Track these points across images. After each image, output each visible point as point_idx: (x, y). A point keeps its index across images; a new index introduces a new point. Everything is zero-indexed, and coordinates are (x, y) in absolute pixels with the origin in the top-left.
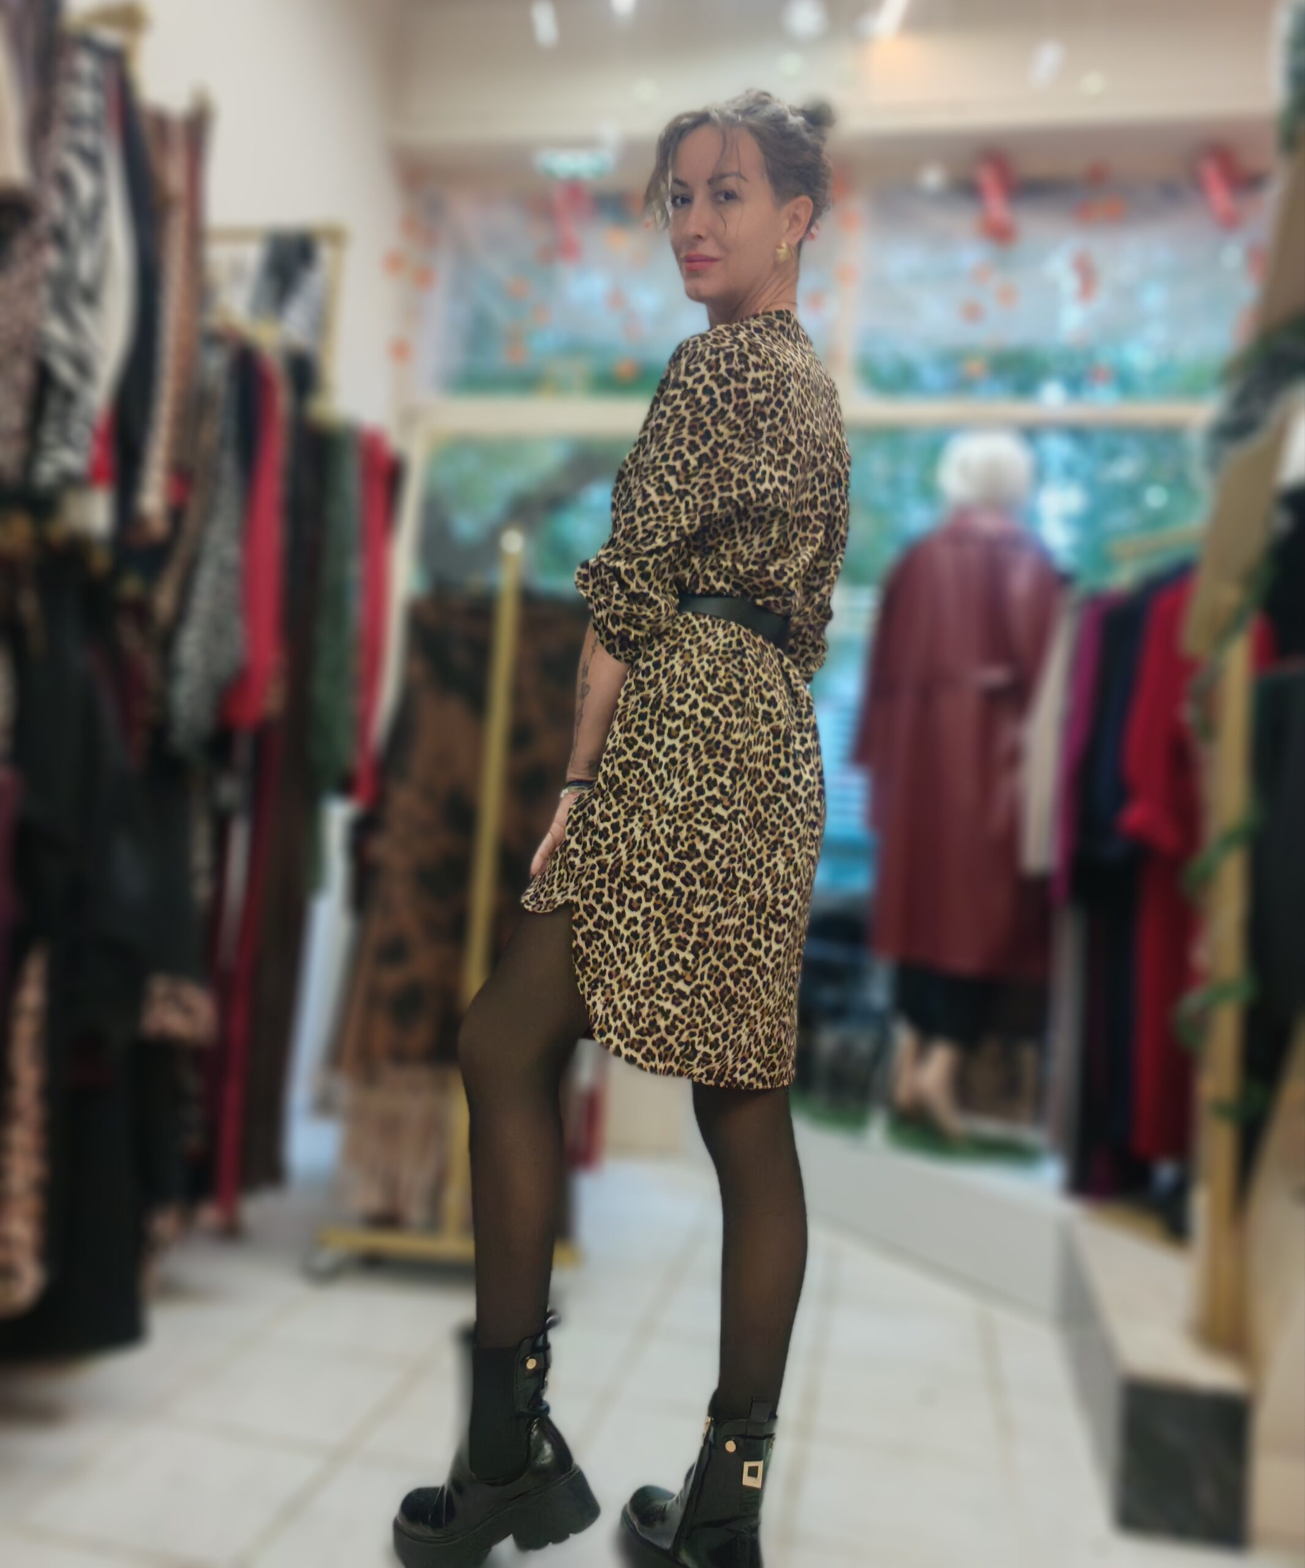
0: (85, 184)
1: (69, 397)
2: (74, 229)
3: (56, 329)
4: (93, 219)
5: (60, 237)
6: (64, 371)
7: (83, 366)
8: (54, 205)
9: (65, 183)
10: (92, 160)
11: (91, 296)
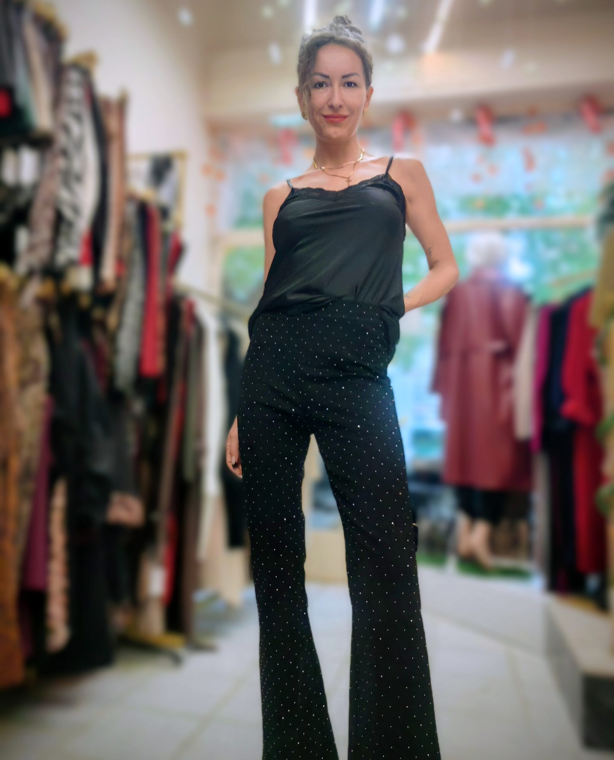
0: (75, 129)
1: (70, 225)
2: (71, 149)
3: (64, 194)
4: (79, 145)
5: (65, 153)
6: (68, 213)
7: (76, 210)
8: (62, 140)
9: (66, 129)
10: (78, 117)
11: (79, 178)
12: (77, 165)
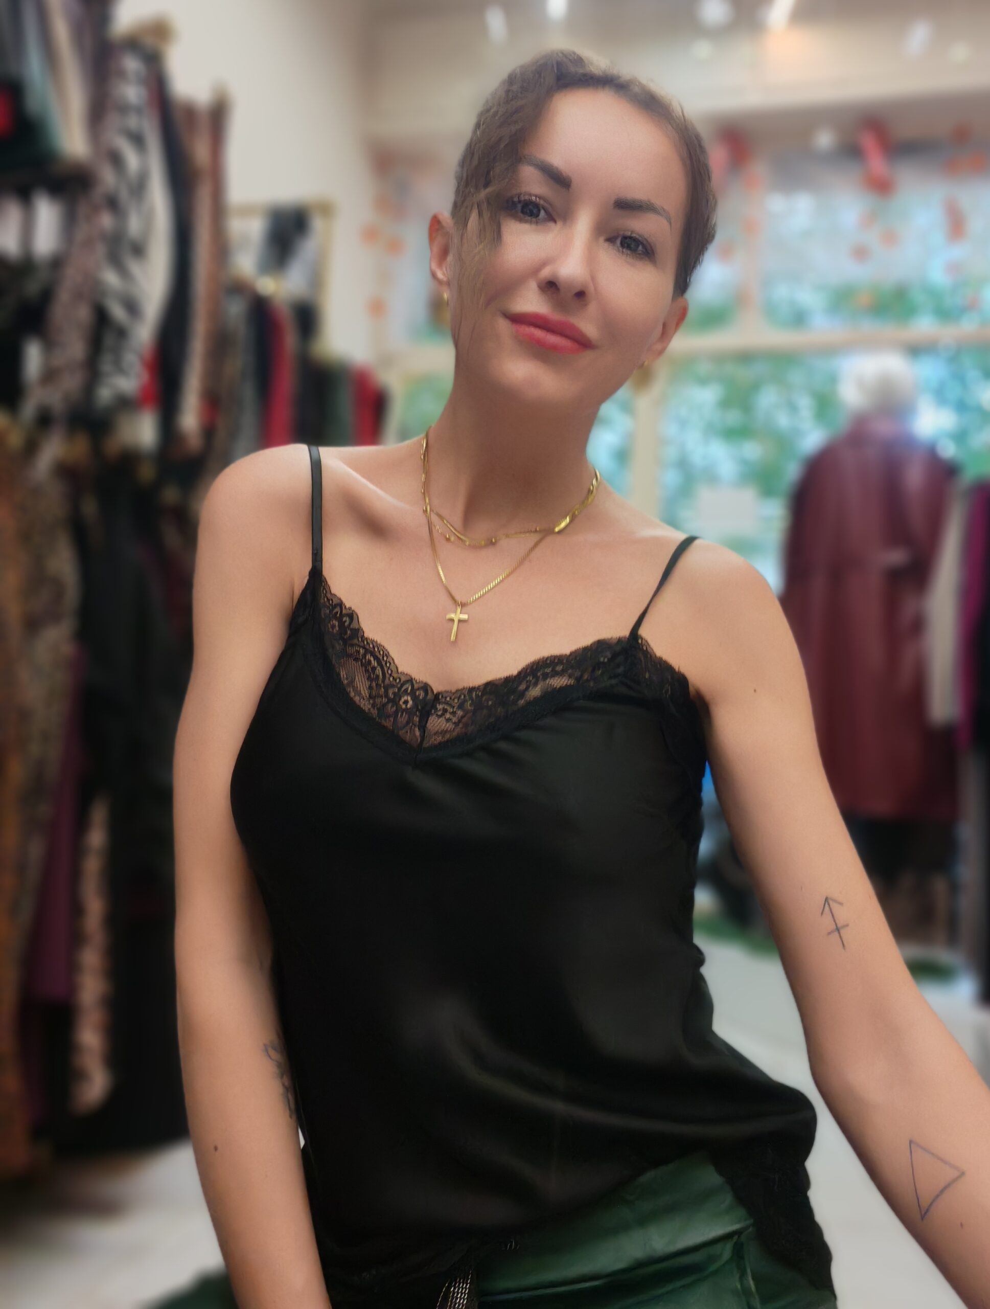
0: (132, 160)
1: (122, 333)
2: (124, 195)
3: (111, 278)
4: (139, 188)
5: (113, 204)
6: (118, 312)
7: (133, 307)
8: (108, 177)
9: (116, 159)
10: (138, 140)
11: (139, 250)
12: (134, 225)
